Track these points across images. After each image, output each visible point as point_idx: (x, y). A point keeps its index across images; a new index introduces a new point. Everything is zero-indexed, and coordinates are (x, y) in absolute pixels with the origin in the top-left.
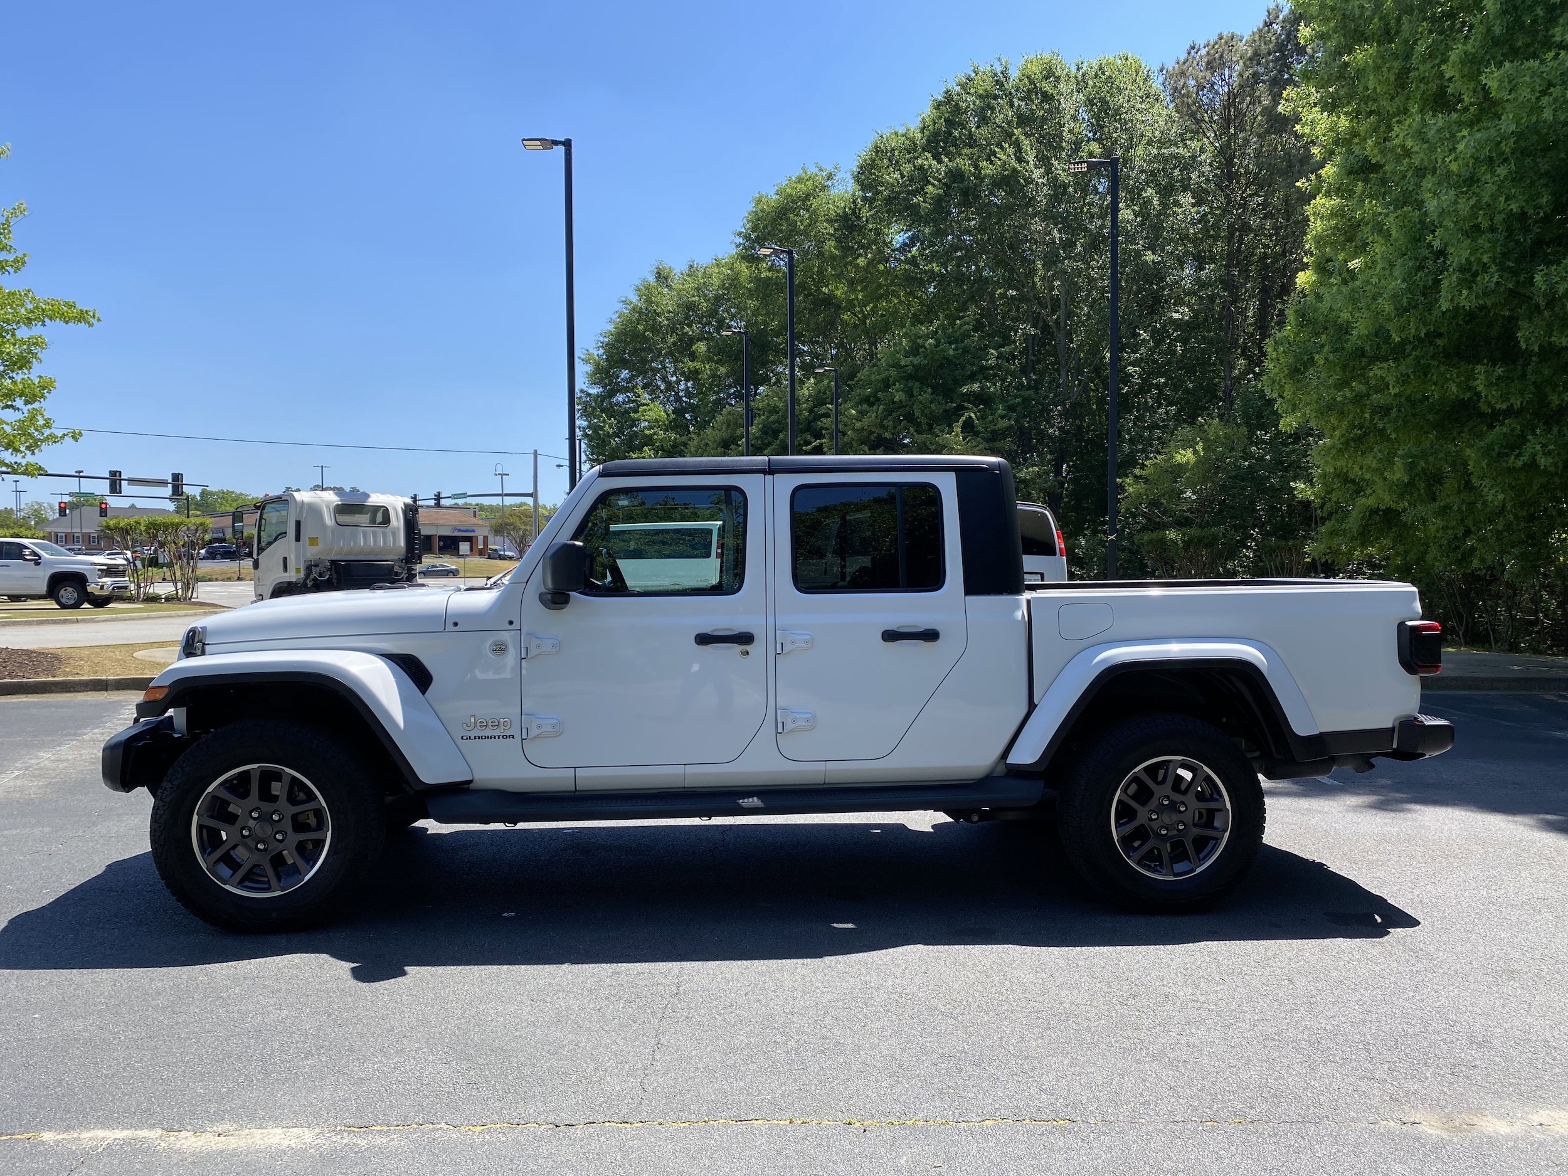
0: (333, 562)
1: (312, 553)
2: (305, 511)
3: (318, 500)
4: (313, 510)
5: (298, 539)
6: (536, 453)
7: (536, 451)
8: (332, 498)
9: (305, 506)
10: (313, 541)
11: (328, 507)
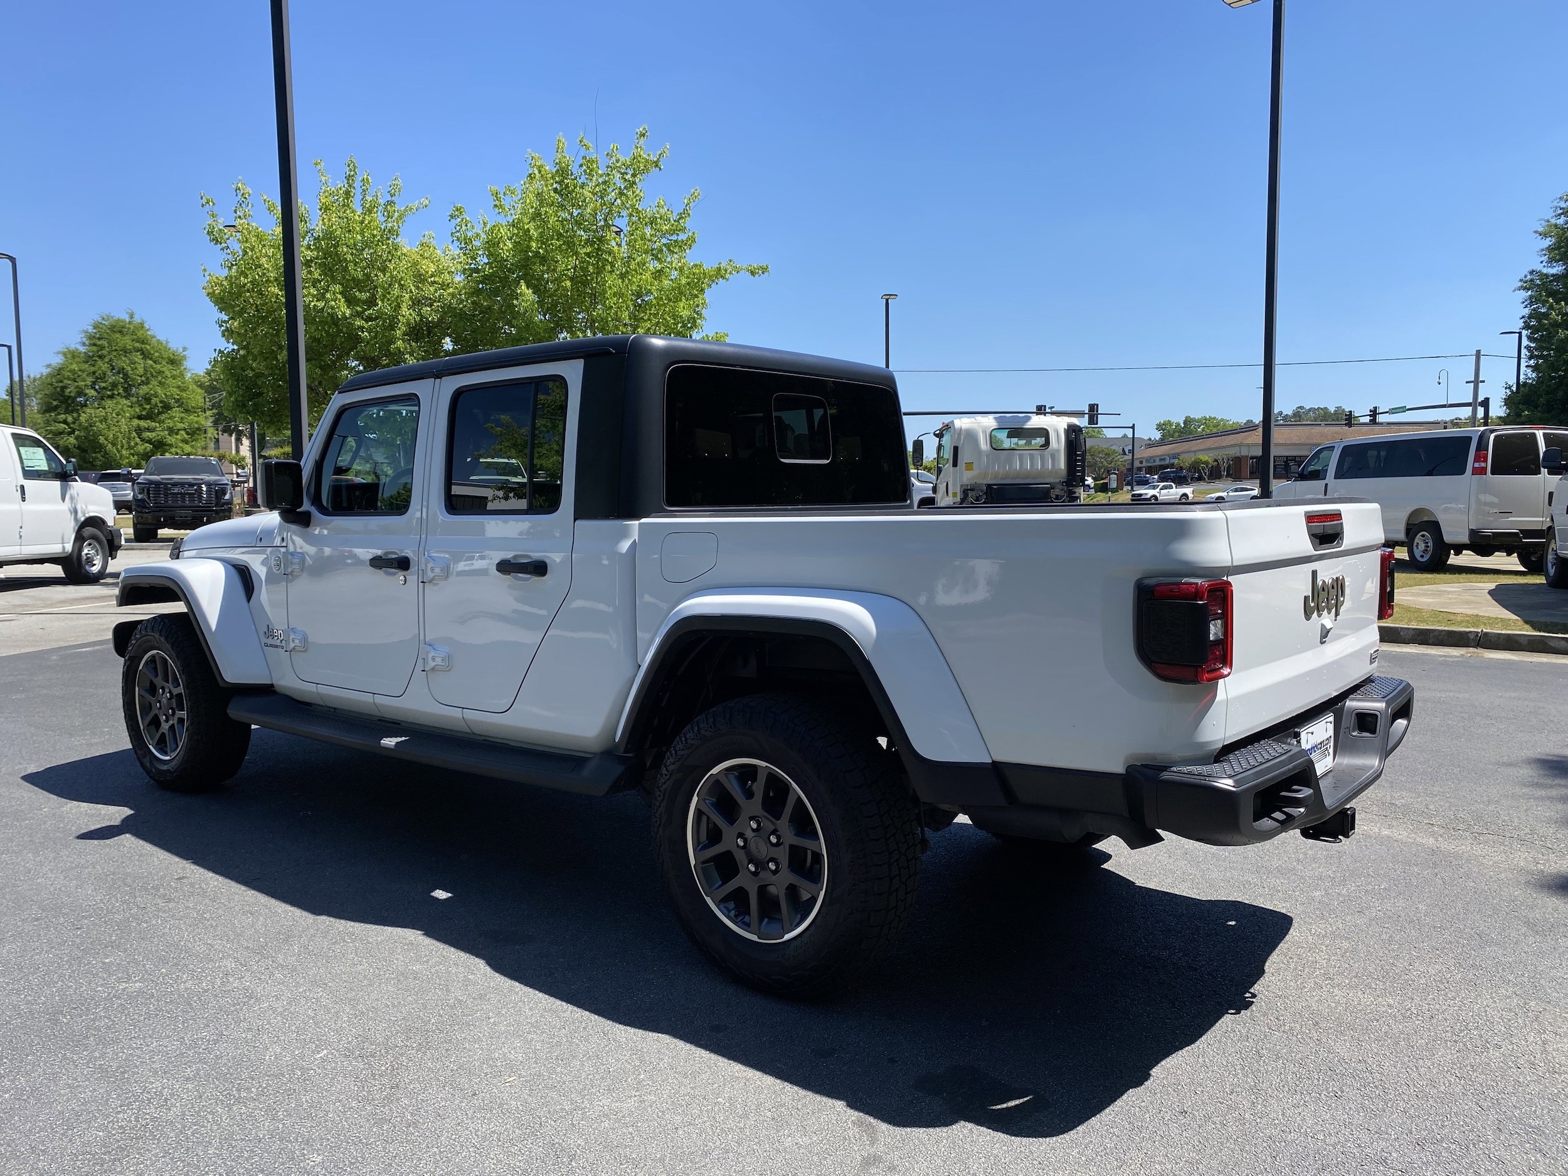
0: (989, 486)
1: (967, 477)
2: (962, 437)
3: (975, 426)
4: (971, 435)
5: (955, 464)
6: (1478, 354)
7: (1478, 352)
8: (990, 422)
9: (963, 432)
10: (969, 466)
11: (984, 432)
